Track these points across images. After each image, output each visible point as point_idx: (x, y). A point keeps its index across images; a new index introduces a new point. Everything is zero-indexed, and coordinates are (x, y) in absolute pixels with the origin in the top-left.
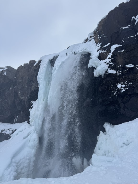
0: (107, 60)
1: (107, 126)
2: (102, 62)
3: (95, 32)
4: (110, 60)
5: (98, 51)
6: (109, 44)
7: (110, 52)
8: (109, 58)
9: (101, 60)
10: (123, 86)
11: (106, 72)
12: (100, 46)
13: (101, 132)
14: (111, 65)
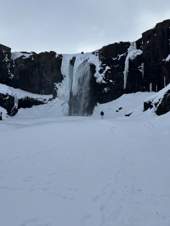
0: (103, 75)
1: (98, 104)
2: (101, 75)
3: (99, 51)
4: (104, 75)
5: (100, 67)
6: (105, 64)
7: (105, 70)
8: (104, 74)
9: (100, 73)
10: (107, 89)
11: (102, 81)
12: (101, 64)
13: (96, 106)
14: (104, 78)
